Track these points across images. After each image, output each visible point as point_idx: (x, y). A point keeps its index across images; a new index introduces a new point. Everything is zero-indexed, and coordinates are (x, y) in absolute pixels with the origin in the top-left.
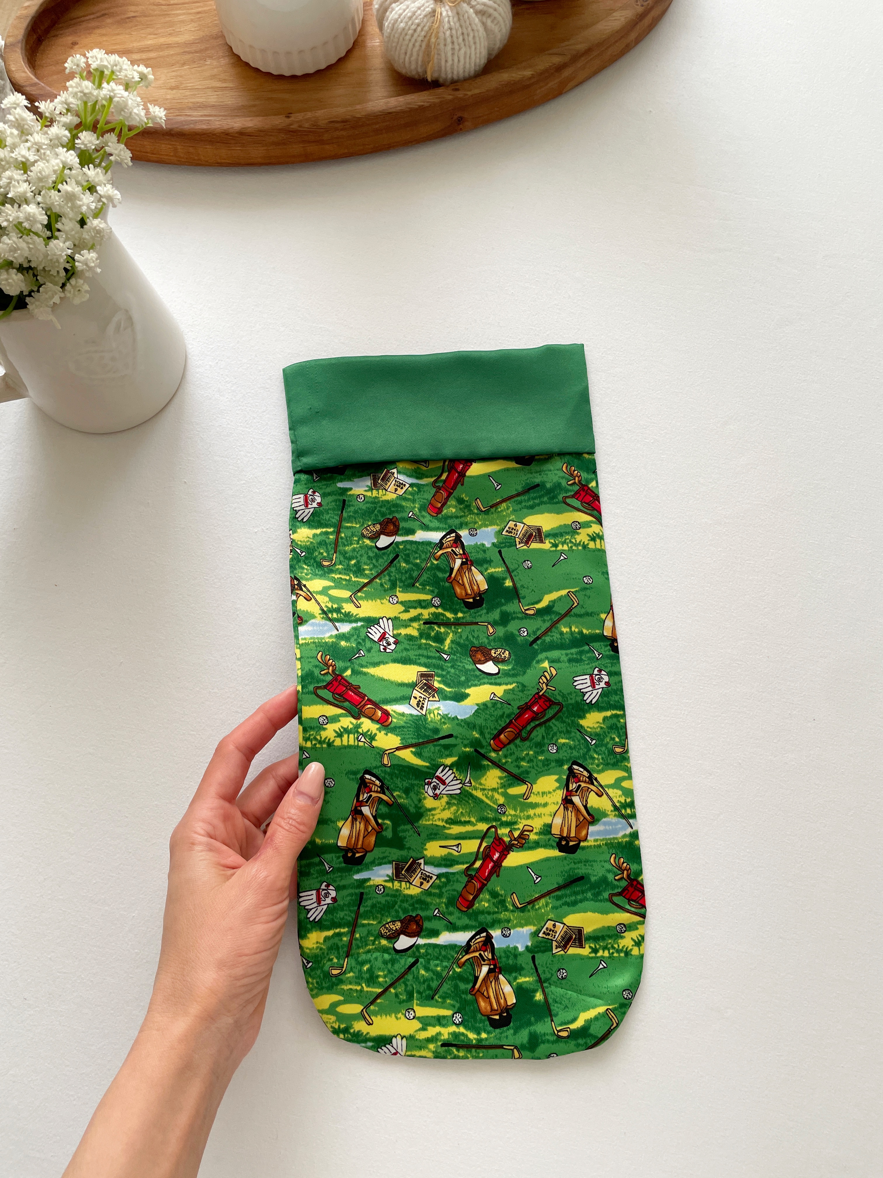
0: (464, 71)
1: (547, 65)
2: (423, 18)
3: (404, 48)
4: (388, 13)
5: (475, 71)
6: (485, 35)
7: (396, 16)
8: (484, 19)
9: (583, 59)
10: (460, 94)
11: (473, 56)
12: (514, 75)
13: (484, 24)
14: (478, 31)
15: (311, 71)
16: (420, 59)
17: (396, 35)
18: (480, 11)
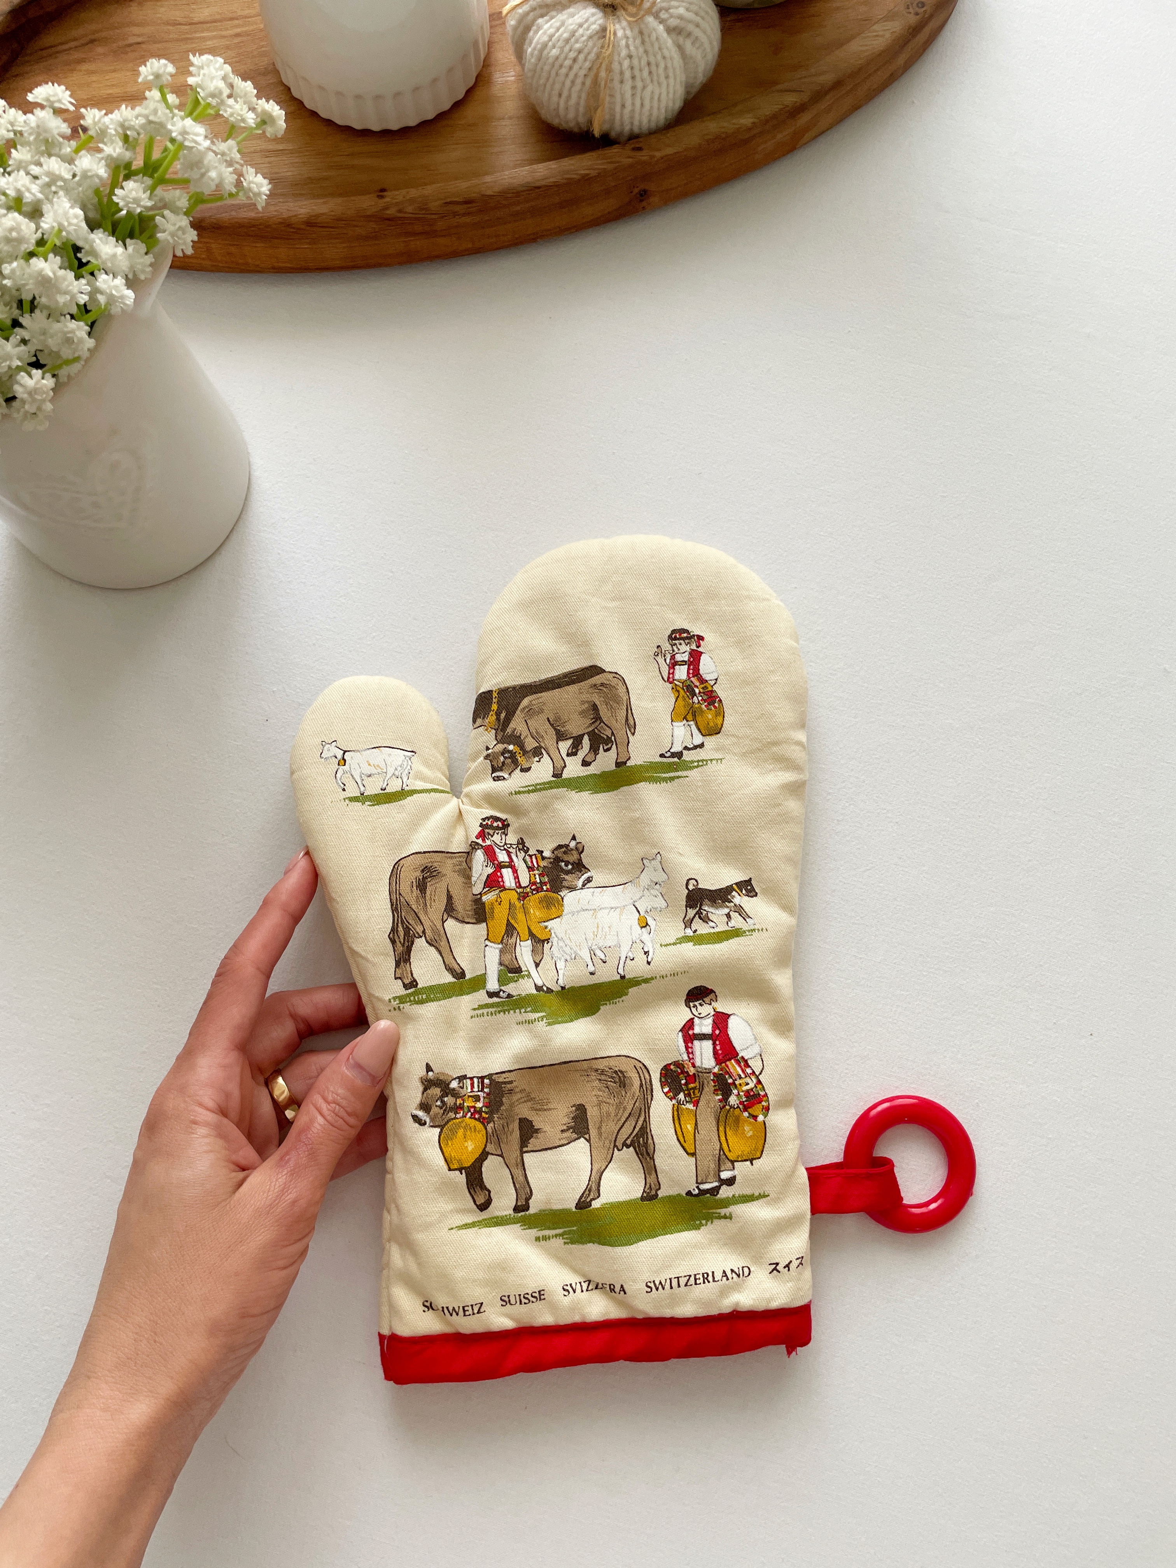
0: (649, 121)
1: (776, 108)
2: (588, 40)
3: (557, 87)
5: (666, 120)
6: (682, 65)
7: (545, 38)
9: (828, 97)
10: (643, 156)
11: (664, 96)
12: (725, 124)
13: (680, 48)
14: (671, 59)
15: (413, 123)
16: (582, 103)
17: (547, 68)
18: (675, 29)
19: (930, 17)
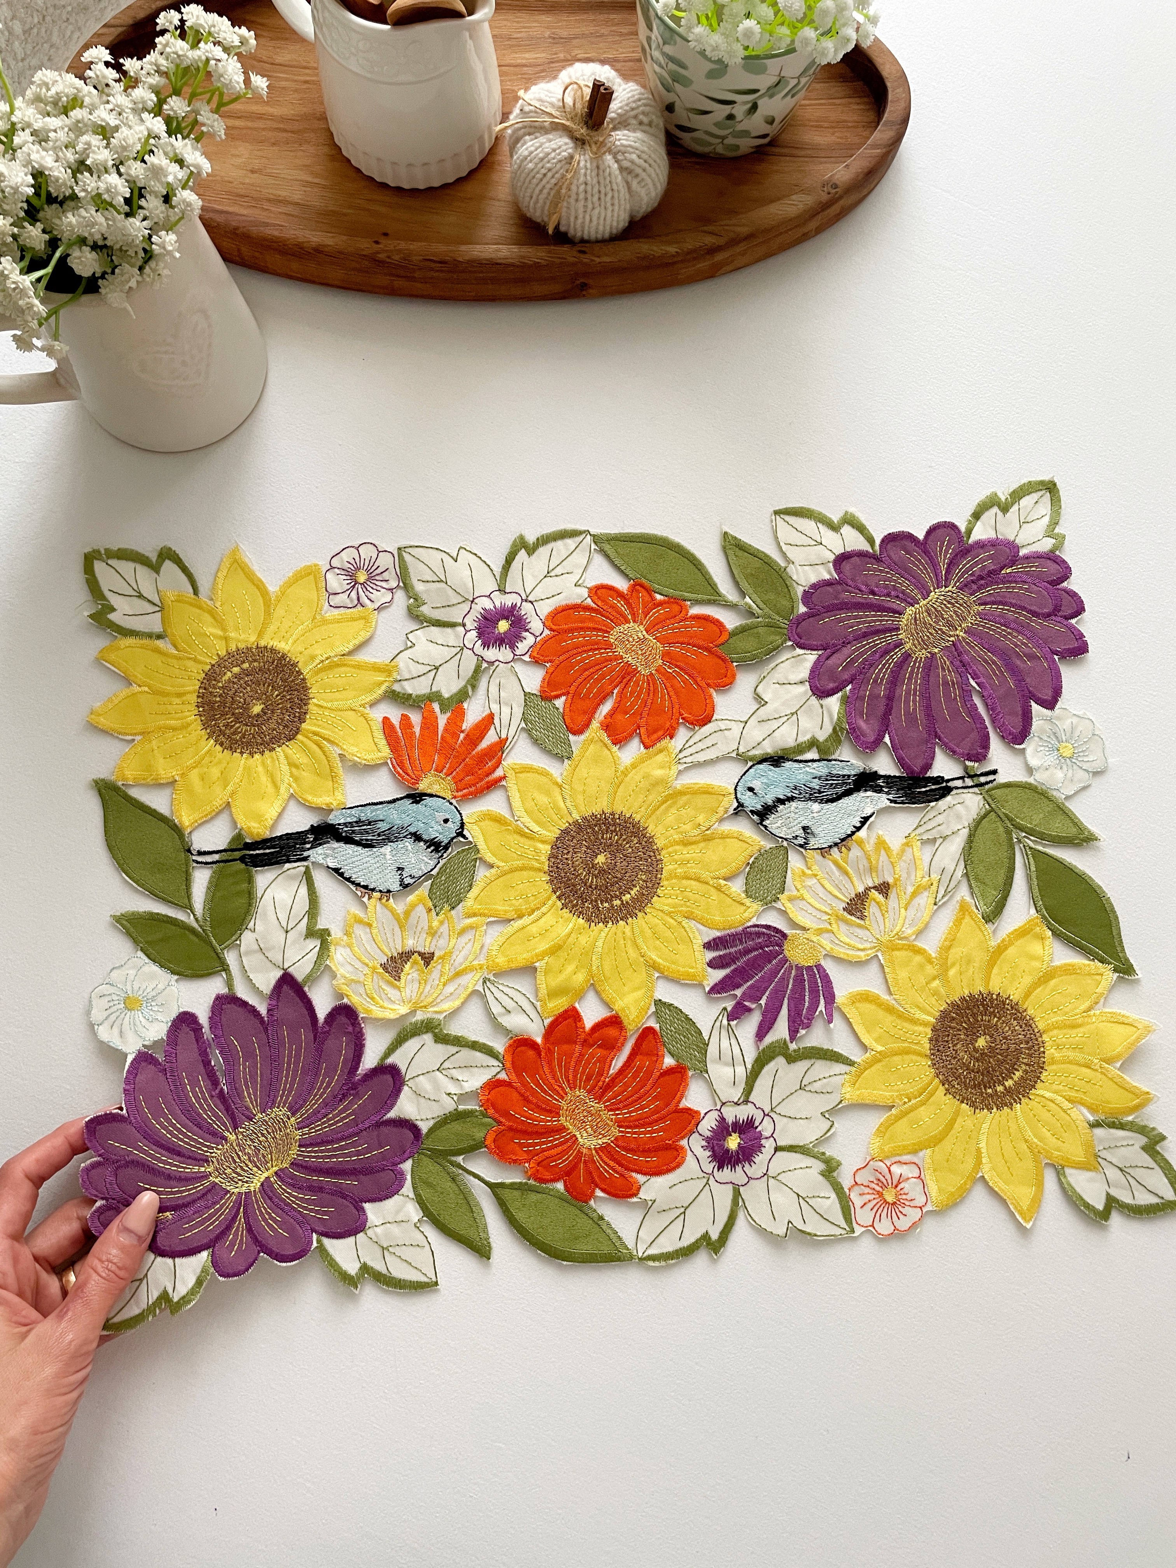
0: (597, 232)
1: (698, 244)
2: (556, 164)
3: (529, 191)
4: (519, 145)
5: (611, 233)
6: (627, 196)
7: (526, 153)
8: (629, 178)
9: (742, 244)
10: (585, 258)
11: (608, 217)
12: (655, 248)
13: (627, 183)
14: (619, 191)
15: (422, 187)
16: (547, 208)
17: (523, 175)
18: (626, 169)
19: (841, 197)
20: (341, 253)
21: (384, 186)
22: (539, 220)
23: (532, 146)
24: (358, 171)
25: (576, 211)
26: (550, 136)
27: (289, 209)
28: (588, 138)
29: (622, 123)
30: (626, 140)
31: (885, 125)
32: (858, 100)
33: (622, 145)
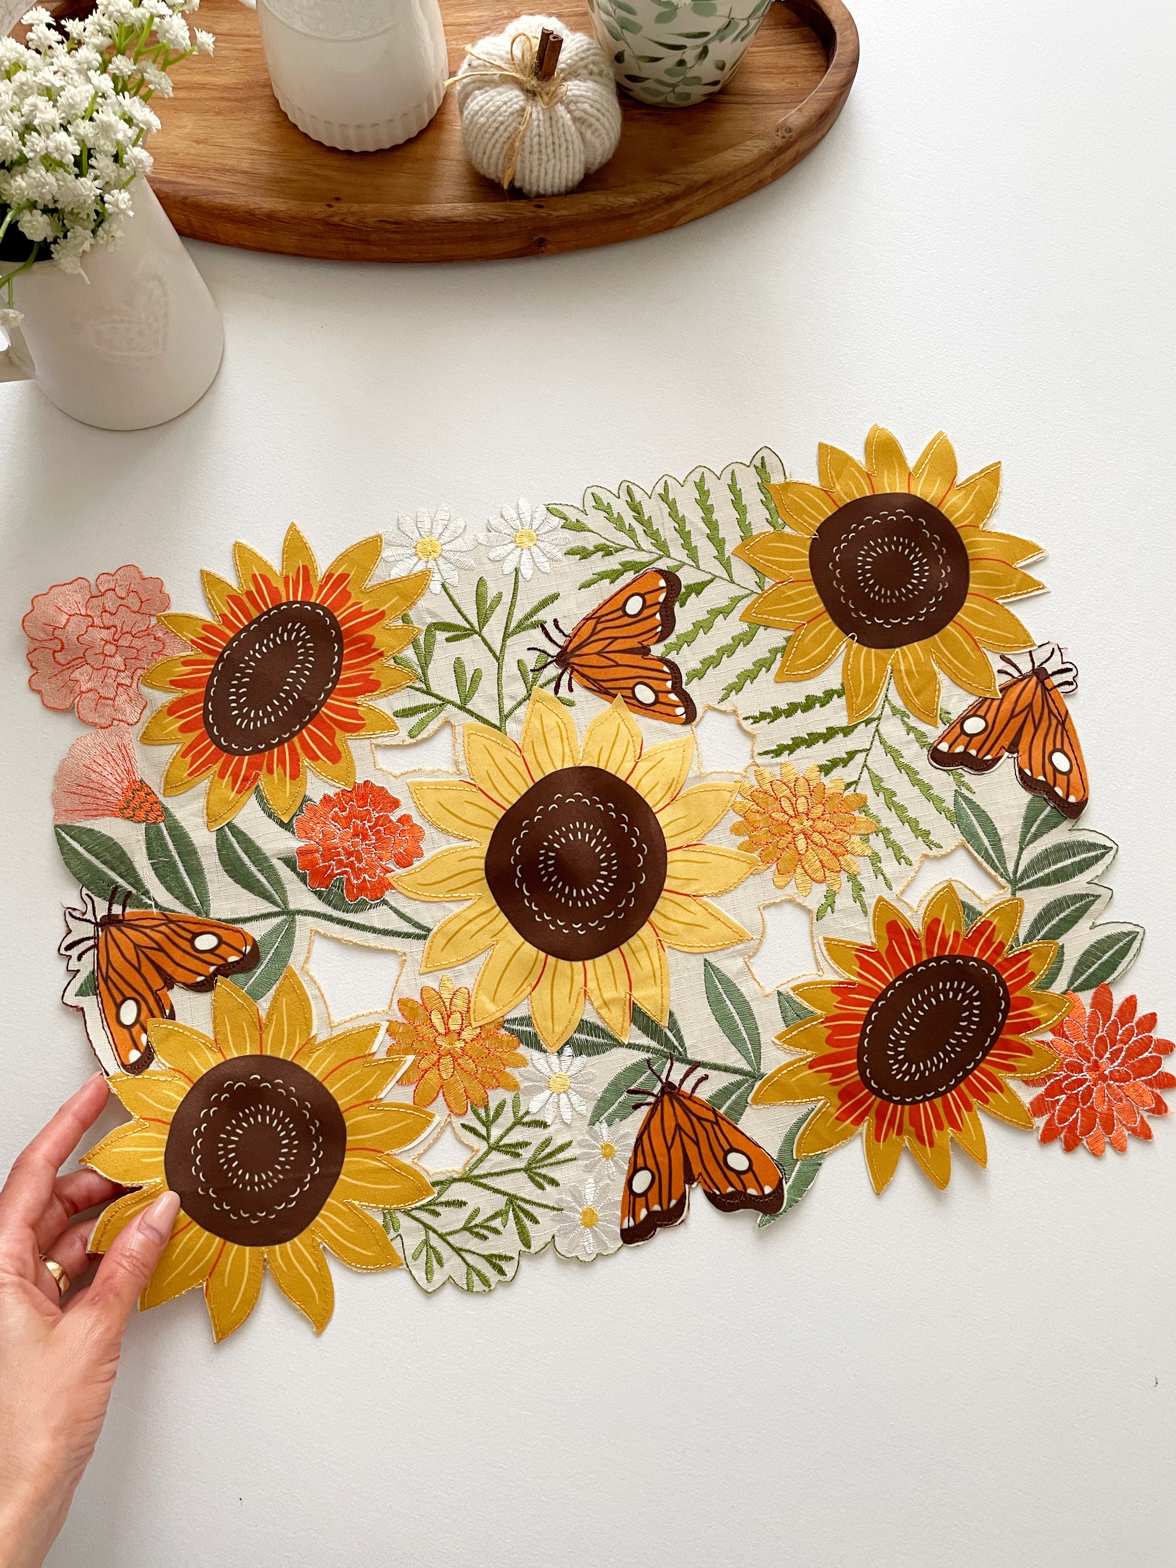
0: (552, 186)
1: (655, 194)
2: (509, 116)
3: (482, 146)
4: (469, 100)
5: (566, 186)
6: (582, 147)
7: (477, 108)
8: (583, 129)
9: (699, 192)
10: (542, 213)
11: (564, 169)
12: (612, 200)
13: (581, 133)
14: (573, 142)
15: (372, 149)
16: (501, 162)
17: (475, 130)
18: (579, 119)
19: (795, 141)
20: (294, 218)
21: (333, 150)
22: (493, 177)
23: (482, 100)
24: (306, 136)
25: (531, 163)
26: (501, 89)
27: (237, 178)
28: (539, 89)
29: (573, 73)
30: (578, 90)
31: (835, 67)
32: (806, 45)
33: (574, 95)
